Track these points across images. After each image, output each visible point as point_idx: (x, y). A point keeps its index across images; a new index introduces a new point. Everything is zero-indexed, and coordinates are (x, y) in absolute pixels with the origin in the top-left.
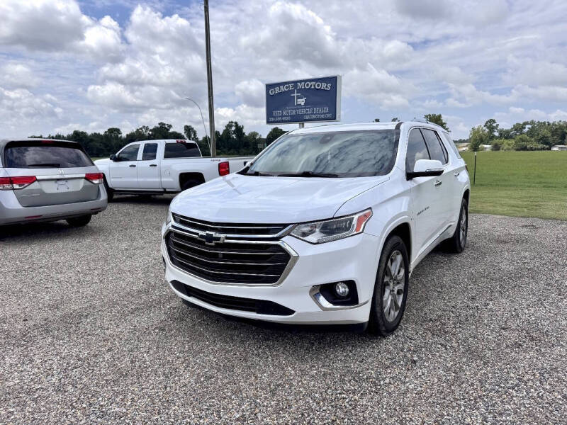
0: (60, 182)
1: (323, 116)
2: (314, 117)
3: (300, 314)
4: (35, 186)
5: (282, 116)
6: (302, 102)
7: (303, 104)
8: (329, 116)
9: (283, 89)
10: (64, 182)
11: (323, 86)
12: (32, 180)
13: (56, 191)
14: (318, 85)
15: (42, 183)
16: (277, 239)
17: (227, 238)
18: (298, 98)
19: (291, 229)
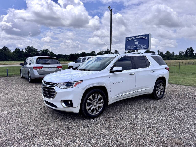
0: (50, 68)
1: (144, 48)
2: (141, 48)
3: (59, 108)
4: (43, 69)
5: (130, 48)
6: (137, 43)
7: (137, 44)
8: (146, 48)
9: (131, 39)
10: (51, 68)
11: (144, 37)
12: (42, 67)
13: (48, 71)
14: (143, 37)
15: (45, 68)
16: (54, 87)
17: (46, 86)
18: (136, 42)
19: (57, 85)
